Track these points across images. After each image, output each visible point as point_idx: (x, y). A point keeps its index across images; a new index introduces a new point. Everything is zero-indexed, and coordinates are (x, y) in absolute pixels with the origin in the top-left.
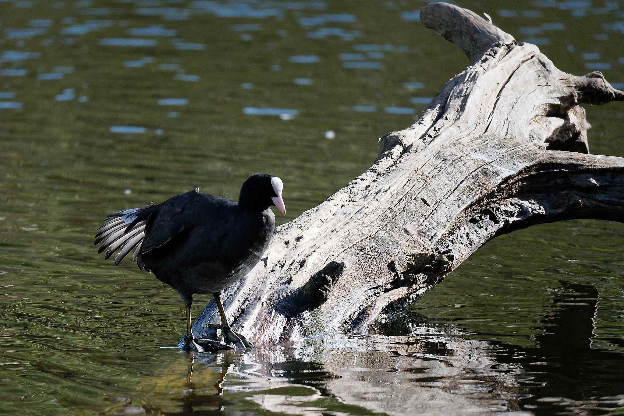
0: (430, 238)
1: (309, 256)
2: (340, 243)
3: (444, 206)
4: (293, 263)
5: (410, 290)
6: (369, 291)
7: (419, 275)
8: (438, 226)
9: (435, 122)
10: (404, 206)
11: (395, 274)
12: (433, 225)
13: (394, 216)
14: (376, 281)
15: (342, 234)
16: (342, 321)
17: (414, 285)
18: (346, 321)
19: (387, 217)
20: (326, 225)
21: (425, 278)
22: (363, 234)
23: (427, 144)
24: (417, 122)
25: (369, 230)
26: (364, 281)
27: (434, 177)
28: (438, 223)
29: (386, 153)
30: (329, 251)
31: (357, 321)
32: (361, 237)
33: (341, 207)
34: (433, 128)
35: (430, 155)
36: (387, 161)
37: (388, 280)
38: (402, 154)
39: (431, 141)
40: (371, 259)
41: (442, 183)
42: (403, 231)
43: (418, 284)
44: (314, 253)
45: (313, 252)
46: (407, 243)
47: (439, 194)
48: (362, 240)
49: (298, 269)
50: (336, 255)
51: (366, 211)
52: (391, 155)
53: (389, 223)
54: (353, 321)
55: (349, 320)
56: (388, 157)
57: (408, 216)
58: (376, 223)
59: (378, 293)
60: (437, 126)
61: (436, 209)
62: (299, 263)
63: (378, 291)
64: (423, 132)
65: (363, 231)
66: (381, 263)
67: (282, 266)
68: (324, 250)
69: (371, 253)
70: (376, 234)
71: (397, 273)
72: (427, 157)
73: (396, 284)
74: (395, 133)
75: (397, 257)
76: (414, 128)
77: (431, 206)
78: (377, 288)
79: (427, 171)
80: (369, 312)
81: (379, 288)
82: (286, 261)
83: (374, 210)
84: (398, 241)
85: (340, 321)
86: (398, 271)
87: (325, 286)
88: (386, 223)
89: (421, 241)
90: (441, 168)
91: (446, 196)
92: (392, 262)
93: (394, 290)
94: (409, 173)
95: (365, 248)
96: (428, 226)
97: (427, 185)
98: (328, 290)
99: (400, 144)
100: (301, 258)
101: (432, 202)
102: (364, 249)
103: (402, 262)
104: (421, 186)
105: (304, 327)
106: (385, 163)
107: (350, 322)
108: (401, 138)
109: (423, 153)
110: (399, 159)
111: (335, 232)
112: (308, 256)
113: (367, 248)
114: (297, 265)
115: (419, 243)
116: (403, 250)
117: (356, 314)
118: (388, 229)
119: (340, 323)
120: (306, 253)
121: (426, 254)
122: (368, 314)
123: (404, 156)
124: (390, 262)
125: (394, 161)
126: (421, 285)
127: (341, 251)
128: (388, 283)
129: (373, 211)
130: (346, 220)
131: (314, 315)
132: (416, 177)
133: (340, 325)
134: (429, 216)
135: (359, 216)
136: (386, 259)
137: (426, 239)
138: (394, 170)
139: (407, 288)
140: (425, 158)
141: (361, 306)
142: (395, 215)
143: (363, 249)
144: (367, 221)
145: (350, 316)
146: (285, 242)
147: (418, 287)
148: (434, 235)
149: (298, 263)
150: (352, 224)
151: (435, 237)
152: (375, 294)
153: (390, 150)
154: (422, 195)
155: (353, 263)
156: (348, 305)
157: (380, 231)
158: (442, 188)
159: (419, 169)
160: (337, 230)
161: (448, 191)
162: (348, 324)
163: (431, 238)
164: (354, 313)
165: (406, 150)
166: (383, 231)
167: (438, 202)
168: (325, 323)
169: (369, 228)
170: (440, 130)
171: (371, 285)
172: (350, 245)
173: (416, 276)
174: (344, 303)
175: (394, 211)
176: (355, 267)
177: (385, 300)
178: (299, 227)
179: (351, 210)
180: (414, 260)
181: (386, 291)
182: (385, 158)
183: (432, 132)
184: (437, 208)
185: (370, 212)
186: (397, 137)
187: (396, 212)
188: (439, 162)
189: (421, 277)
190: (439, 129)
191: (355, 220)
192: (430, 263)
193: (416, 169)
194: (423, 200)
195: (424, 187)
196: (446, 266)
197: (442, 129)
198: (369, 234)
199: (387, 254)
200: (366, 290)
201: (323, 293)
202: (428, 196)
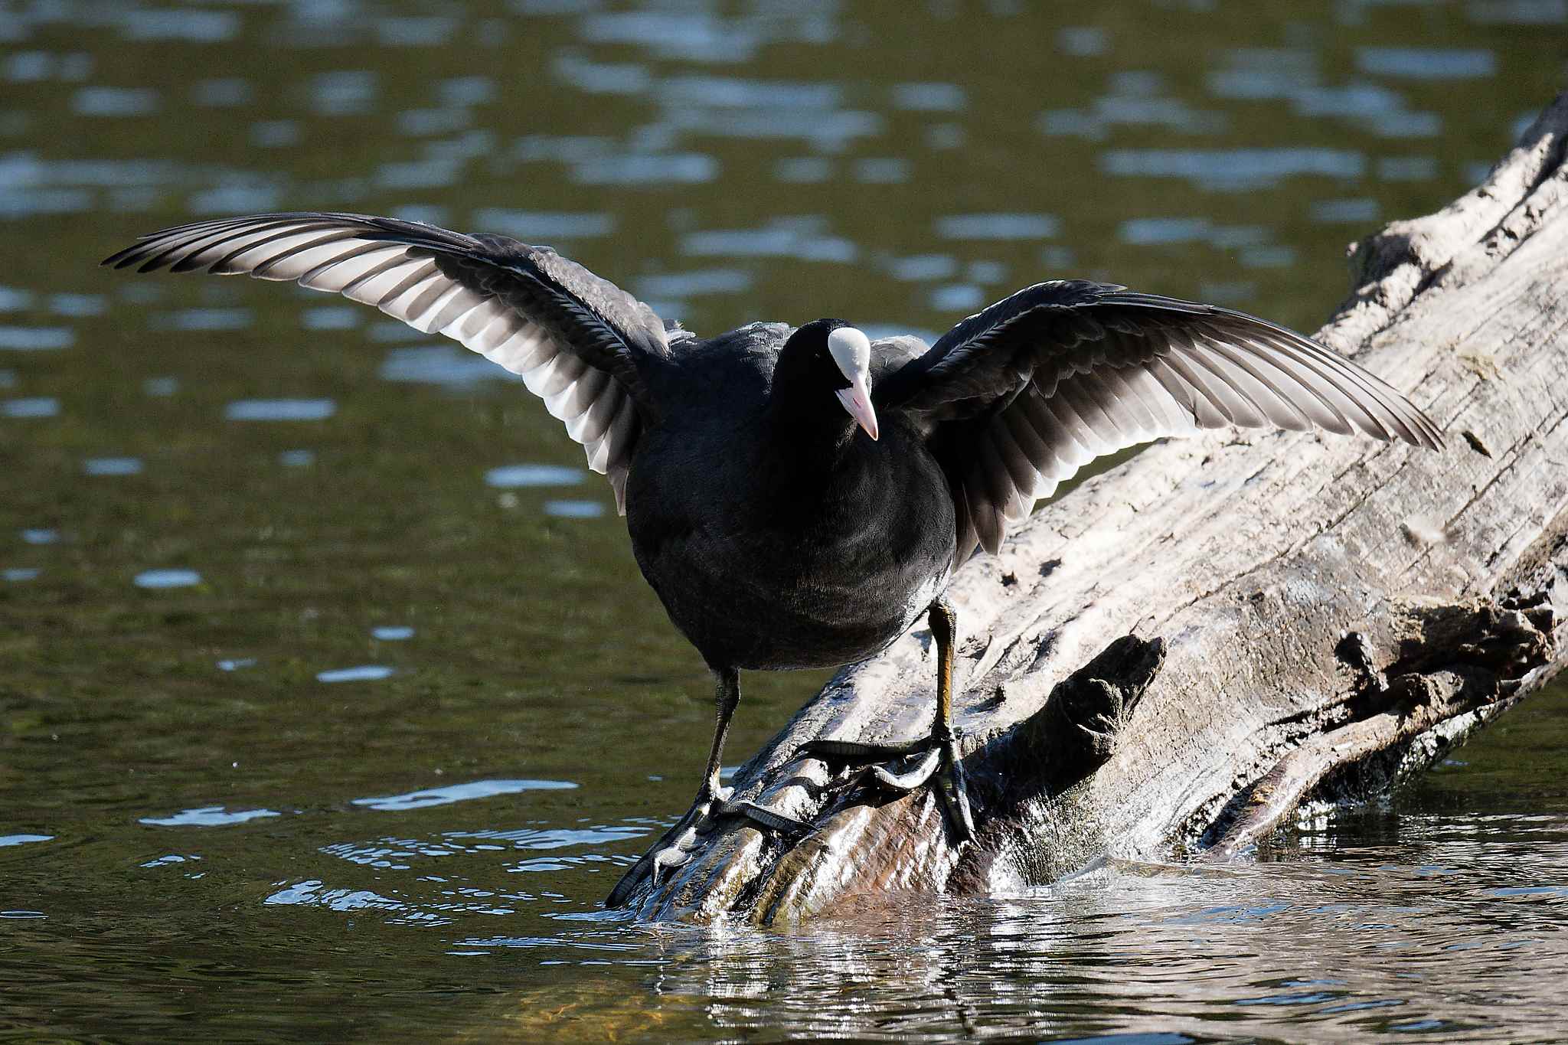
0: (1487, 557)
1: (1073, 619)
2: (1183, 579)
3: (1540, 457)
4: (1017, 642)
5: (1408, 725)
6: (1270, 728)
7: (1437, 677)
8: (1515, 520)
9: (1531, 190)
10: (1404, 458)
11: (1360, 673)
12: (1501, 517)
13: (1368, 491)
14: (1295, 698)
15: (1191, 549)
16: (1169, 826)
17: (1420, 708)
18: (1184, 827)
19: (1344, 494)
20: (1146, 522)
21: (1458, 684)
22: (1263, 548)
23: (1500, 258)
24: (1475, 192)
25: (1282, 534)
26: (1255, 697)
27: (1511, 363)
28: (1517, 511)
29: (1365, 290)
30: (1138, 603)
31: (1222, 825)
32: (1254, 559)
33: (1203, 464)
34: (1523, 209)
35: (1503, 295)
36: (1368, 314)
37: (1337, 694)
38: (1418, 291)
39: (1514, 250)
40: (1283, 626)
41: (1536, 382)
42: (1398, 538)
43: (1434, 703)
44: (1088, 610)
45: (1086, 607)
46: (1408, 575)
47: (1525, 417)
48: (1258, 567)
49: (1029, 663)
50: (1162, 615)
51: (1276, 474)
52: (1382, 295)
53: (1352, 511)
54: (1210, 827)
55: (1197, 821)
56: (1371, 303)
57: (1415, 488)
58: (1307, 512)
59: (1303, 735)
60: (1537, 201)
61: (1511, 467)
62: (1035, 645)
63: (1304, 728)
64: (1490, 224)
65: (1264, 539)
66: (1314, 640)
67: (979, 655)
68: (1123, 602)
69: (1282, 607)
70: (1305, 549)
71: (1366, 670)
72: (1492, 301)
73: (1363, 705)
74: (1399, 228)
75: (1368, 622)
76: (1462, 210)
77: (1496, 455)
78: (1298, 718)
79: (1492, 347)
80: (1260, 797)
81: (1304, 720)
82: (991, 637)
83: (1306, 471)
84: (1379, 570)
85: (1161, 828)
86: (1371, 663)
87: (1100, 717)
88: (1341, 511)
89: (1458, 570)
90: (1536, 335)
91: (1549, 426)
92: (1352, 636)
93: (1351, 726)
94: (1428, 353)
95: (1261, 594)
96: (1482, 521)
97: (1484, 389)
98: (1110, 727)
99: (1414, 259)
100: (1044, 628)
101: (1498, 446)
102: (1258, 598)
103: (1385, 636)
104: (1465, 393)
105: (1029, 848)
106: (1362, 320)
107: (1199, 829)
108: (1416, 241)
109: (1483, 289)
110: (1405, 307)
111: (1170, 543)
112: (1068, 621)
113: (1267, 594)
114: (1029, 650)
115: (1449, 576)
116: (1391, 598)
117: (1223, 801)
118: (1345, 530)
119: (1163, 832)
120: (1062, 611)
121: (1462, 609)
122: (1258, 804)
123: (1421, 298)
124: (1344, 636)
125: (1391, 314)
126: (1445, 709)
127: (1180, 604)
128: (1337, 704)
129: (1302, 474)
130: (1212, 505)
131: (1063, 808)
132: (1452, 364)
133: (1162, 838)
134: (1488, 487)
135: (1253, 493)
136: (1333, 628)
137: (1474, 561)
138: (1383, 345)
139: (1397, 717)
140: (1488, 304)
141: (1239, 777)
142: (1372, 488)
143: (1255, 597)
144: (1280, 507)
145: (1200, 810)
146: (1004, 577)
147: (1433, 716)
148: (1503, 547)
149: (1031, 642)
150: (1230, 518)
151: (1503, 556)
152: (1290, 739)
153: (1379, 279)
154: (1466, 422)
155: (1219, 642)
156: (1193, 776)
157: (1320, 539)
158: (1534, 399)
159: (1462, 337)
160: (1177, 536)
161: (1556, 409)
162: (1193, 836)
163: (1492, 557)
164: (1216, 799)
165: (1431, 279)
166: (1328, 539)
167: (1521, 443)
168: (1108, 832)
169: (1283, 528)
170: (1545, 216)
171: (1280, 709)
172: (1215, 584)
173: (1427, 680)
174: (1179, 767)
175: (1371, 473)
176: (1225, 653)
177: (1319, 757)
178: (1056, 529)
179: (1231, 473)
180: (1423, 630)
181: (1330, 726)
182: (1361, 305)
183: (1519, 224)
184: (1515, 464)
185: (1291, 475)
186: (1403, 240)
187: (1377, 477)
188: (1531, 319)
189: (1442, 684)
190: (1541, 213)
191: (1241, 504)
192: (1473, 635)
193: (1454, 340)
194: (1469, 437)
195: (1477, 395)
196: (1526, 645)
197: (1551, 212)
198: (1283, 549)
199: (1337, 611)
200: (1262, 725)
201: (1091, 737)
202: (1485, 425)
